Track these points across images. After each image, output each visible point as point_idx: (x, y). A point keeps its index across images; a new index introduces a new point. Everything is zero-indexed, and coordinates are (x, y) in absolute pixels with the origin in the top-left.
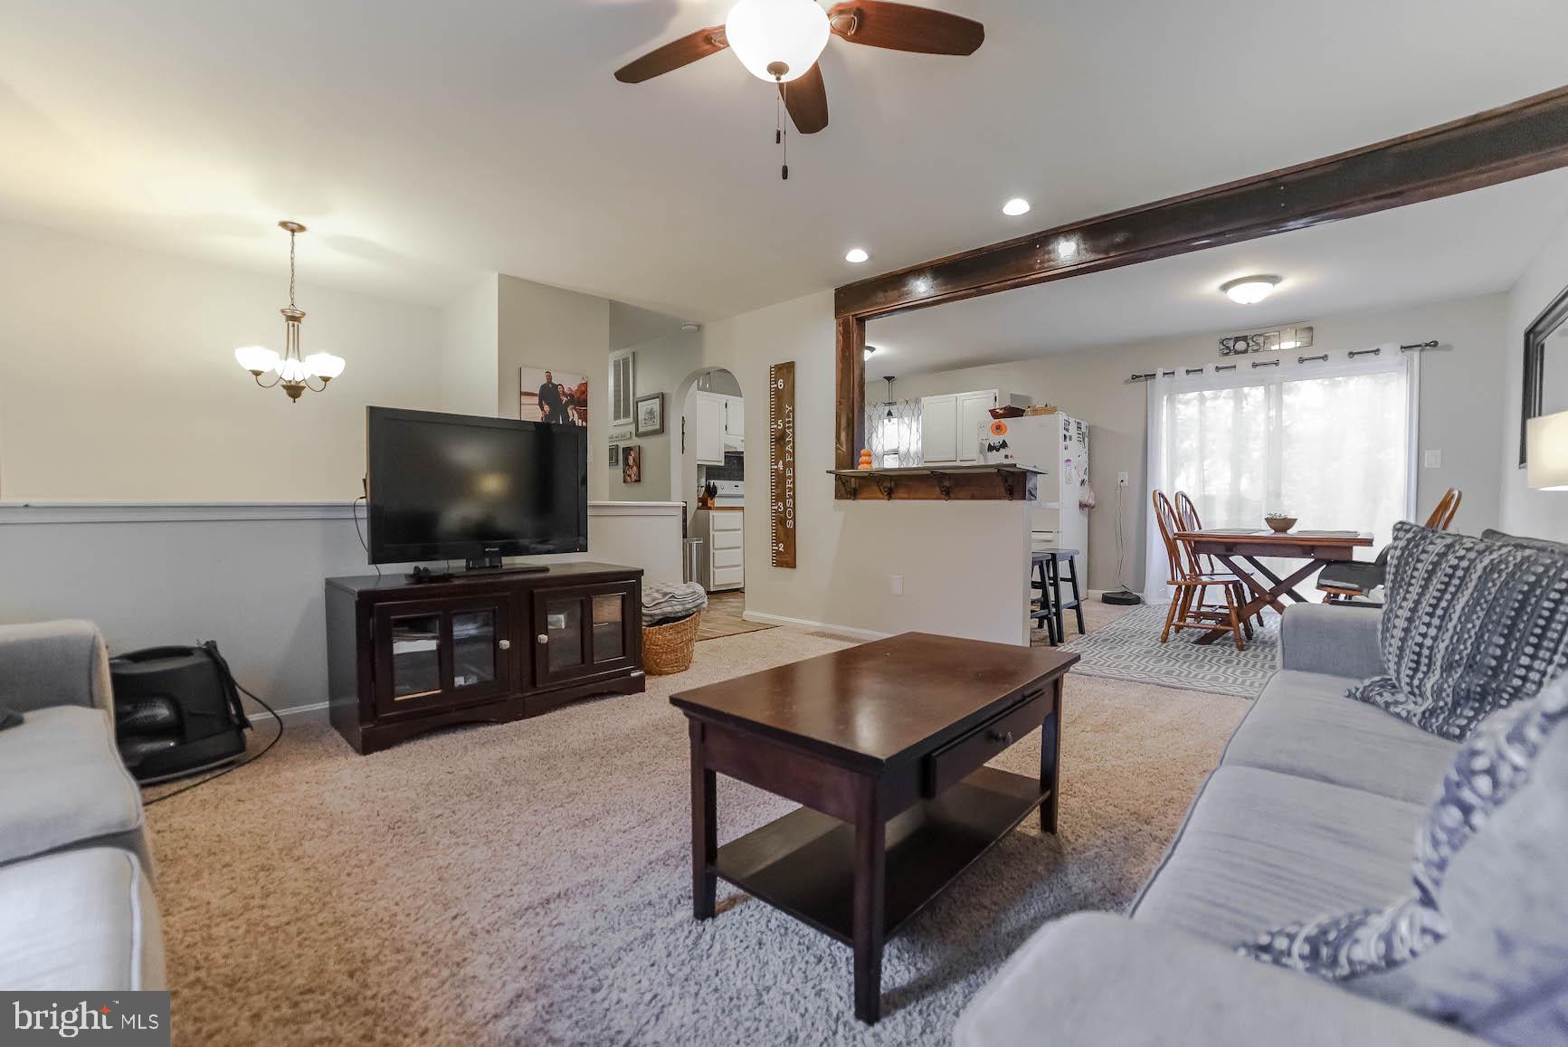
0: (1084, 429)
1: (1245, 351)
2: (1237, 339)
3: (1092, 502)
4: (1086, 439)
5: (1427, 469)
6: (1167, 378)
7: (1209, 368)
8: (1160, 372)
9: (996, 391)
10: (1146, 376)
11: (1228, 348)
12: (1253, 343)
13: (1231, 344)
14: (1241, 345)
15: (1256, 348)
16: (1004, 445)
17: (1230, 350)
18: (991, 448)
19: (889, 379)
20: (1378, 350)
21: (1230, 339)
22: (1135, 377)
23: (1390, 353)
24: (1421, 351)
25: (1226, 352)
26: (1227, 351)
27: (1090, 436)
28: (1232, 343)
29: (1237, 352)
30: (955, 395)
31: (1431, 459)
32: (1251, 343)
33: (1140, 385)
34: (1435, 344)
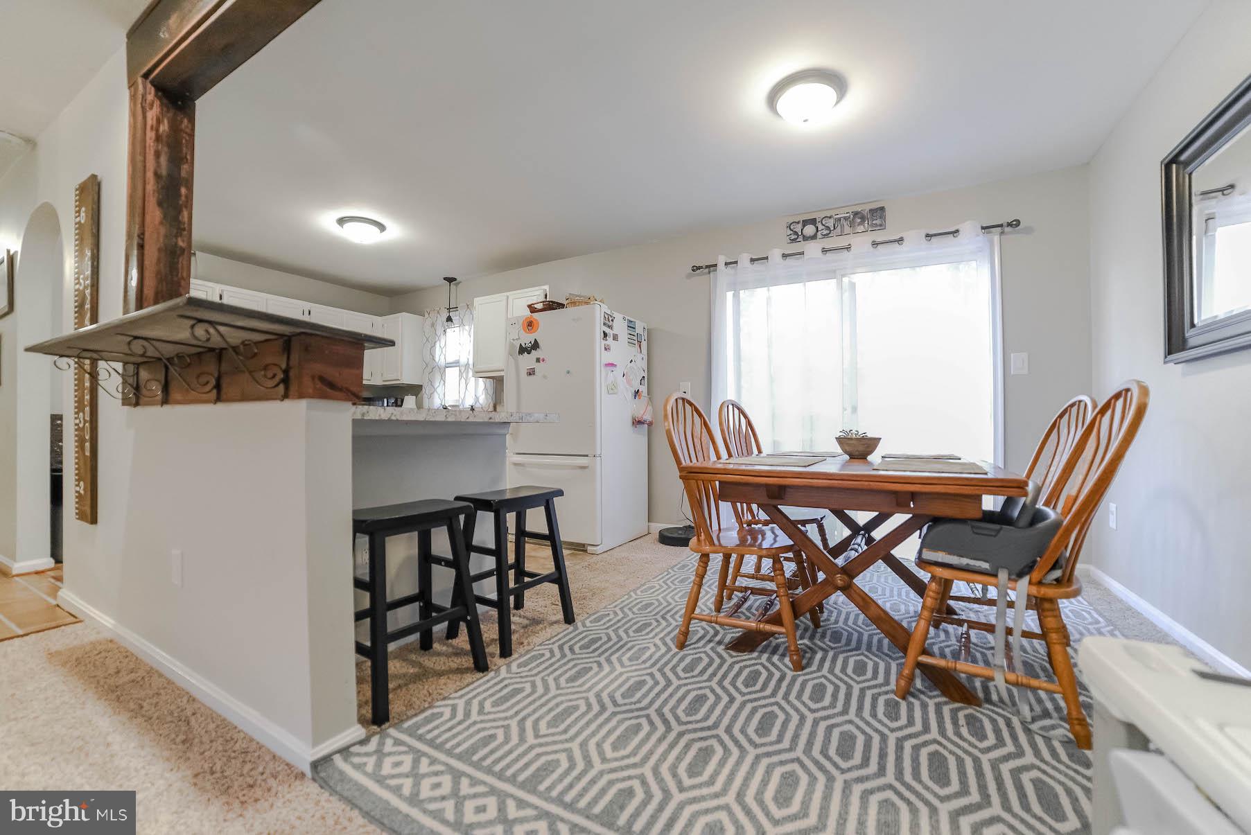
0: (639, 330)
1: (814, 237)
2: (805, 223)
3: (648, 417)
4: (644, 344)
5: (1013, 375)
6: (730, 269)
7: (776, 254)
8: (721, 260)
9: (546, 287)
10: (707, 267)
11: (796, 233)
12: (823, 227)
13: (798, 228)
14: (809, 230)
15: (825, 232)
16: (536, 345)
17: (798, 235)
18: (523, 350)
19: (450, 280)
20: (957, 231)
21: (798, 223)
22: (696, 268)
23: (970, 234)
24: (1002, 233)
25: (793, 237)
26: (796, 237)
27: (646, 340)
28: (800, 226)
29: (806, 238)
30: (505, 294)
31: (1019, 362)
32: (820, 227)
33: (700, 279)
34: (1015, 224)
